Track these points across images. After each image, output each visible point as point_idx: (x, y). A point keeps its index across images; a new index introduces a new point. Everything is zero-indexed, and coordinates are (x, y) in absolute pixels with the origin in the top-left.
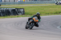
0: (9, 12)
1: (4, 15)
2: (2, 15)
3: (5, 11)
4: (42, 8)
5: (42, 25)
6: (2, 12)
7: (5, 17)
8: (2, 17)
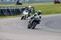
0: (19, 11)
1: (14, 14)
2: (12, 14)
3: (15, 10)
4: (52, 7)
5: (52, 24)
6: (12, 11)
7: (15, 16)
8: (13, 17)
